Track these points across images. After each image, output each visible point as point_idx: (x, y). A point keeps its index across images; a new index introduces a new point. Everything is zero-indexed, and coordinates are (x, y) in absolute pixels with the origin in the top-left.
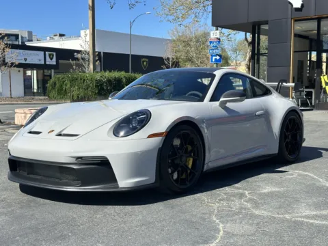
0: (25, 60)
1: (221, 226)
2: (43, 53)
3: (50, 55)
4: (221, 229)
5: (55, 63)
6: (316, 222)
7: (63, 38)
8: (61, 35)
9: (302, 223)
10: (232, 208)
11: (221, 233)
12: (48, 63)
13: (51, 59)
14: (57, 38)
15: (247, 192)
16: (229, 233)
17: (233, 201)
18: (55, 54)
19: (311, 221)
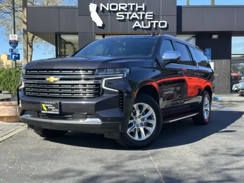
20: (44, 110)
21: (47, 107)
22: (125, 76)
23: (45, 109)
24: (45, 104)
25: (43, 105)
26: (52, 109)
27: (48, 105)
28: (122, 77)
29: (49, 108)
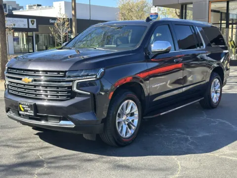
0: (14, 25)
1: (179, 163)
2: (26, 20)
3: (32, 21)
4: (179, 164)
5: (35, 27)
6: (234, 158)
7: (40, 7)
8: (39, 5)
9: (226, 159)
10: (182, 149)
11: (180, 167)
12: (30, 27)
13: (33, 24)
14: (35, 7)
15: (189, 137)
16: (184, 167)
17: (182, 144)
18: (35, 20)
19: (231, 158)
20: (22, 111)
21: (24, 108)
22: (98, 77)
23: (22, 109)
24: (22, 105)
25: (21, 106)
26: (28, 110)
27: (24, 106)
28: (95, 79)
29: (25, 109)
